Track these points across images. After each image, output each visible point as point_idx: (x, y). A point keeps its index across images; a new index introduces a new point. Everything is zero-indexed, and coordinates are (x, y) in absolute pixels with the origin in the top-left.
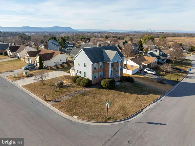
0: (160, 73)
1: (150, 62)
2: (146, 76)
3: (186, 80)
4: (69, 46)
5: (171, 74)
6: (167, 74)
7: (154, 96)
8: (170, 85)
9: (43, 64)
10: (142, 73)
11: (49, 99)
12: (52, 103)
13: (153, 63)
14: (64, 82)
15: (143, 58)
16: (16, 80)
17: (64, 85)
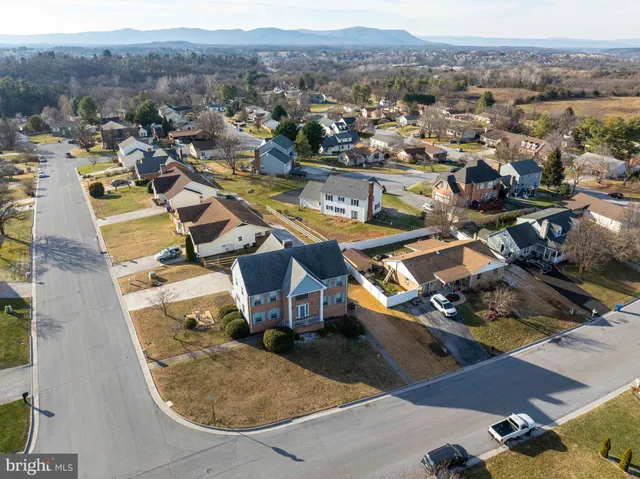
0: (477, 314)
1: (467, 272)
2: (422, 319)
3: (539, 349)
4: (339, 141)
5: (511, 321)
6: (493, 321)
7: (363, 389)
8: (454, 362)
9: (196, 251)
10: (422, 306)
11: (154, 356)
12: (154, 365)
13: (479, 276)
14: (203, 316)
15: (453, 257)
16: (129, 291)
17: (201, 323)
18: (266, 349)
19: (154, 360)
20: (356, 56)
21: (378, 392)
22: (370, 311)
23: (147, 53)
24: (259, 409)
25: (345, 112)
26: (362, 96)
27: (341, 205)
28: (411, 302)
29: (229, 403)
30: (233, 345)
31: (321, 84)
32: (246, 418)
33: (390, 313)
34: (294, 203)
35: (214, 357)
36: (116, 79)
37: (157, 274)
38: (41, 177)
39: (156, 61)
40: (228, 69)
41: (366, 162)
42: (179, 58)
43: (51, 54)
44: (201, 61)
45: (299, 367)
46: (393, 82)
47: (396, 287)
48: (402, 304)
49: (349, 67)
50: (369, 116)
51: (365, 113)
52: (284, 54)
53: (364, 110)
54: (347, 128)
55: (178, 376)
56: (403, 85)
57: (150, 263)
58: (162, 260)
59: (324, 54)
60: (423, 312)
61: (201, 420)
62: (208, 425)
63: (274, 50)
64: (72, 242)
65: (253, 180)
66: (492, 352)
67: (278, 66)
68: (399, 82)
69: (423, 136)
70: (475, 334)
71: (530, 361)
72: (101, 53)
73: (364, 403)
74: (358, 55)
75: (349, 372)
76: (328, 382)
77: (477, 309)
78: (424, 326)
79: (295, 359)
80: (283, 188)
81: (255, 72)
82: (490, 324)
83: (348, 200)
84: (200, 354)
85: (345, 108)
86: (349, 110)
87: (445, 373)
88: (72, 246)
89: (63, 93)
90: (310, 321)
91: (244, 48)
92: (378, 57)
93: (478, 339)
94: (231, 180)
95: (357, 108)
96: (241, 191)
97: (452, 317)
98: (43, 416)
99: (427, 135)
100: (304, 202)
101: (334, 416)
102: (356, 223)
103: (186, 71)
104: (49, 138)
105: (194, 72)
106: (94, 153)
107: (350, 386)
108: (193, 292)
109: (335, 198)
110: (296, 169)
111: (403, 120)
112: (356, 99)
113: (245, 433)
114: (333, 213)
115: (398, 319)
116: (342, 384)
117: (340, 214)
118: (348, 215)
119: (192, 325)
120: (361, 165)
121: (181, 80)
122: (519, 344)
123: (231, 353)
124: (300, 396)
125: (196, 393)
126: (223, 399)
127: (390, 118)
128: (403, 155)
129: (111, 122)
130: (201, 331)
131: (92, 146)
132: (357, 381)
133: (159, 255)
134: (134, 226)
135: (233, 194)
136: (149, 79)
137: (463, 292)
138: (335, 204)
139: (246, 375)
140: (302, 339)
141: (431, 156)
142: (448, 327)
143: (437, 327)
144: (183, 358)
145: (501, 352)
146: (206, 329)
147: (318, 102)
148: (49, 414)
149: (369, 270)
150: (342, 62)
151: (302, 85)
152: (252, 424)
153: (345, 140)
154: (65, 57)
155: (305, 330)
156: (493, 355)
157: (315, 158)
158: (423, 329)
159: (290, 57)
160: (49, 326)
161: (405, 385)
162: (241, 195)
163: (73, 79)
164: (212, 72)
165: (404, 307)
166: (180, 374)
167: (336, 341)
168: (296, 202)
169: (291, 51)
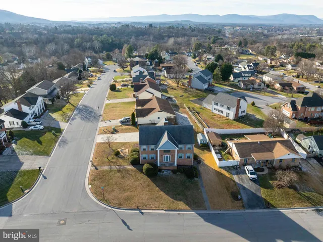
0: (270, 182)
1: (273, 156)
2: (236, 178)
3: (302, 212)
4: (243, 75)
5: (291, 191)
6: (279, 188)
7: (181, 205)
8: (241, 205)
9: (136, 120)
10: (239, 170)
11: (95, 164)
12: (93, 168)
13: (281, 161)
14: (124, 151)
15: (268, 147)
16: (101, 134)
17: (122, 154)
18: (143, 173)
19: (94, 166)
20: (278, 30)
21: (189, 209)
22: (208, 166)
23: (168, 26)
24: (125, 200)
25: (259, 60)
26: (271, 52)
27: (221, 109)
28: (233, 167)
29: (114, 194)
30: (130, 167)
31: (252, 44)
32: (118, 202)
33: (219, 170)
34: (200, 105)
35: (119, 171)
36: (151, 38)
37: (116, 128)
38: (98, 79)
39: (171, 30)
40: (205, 35)
41: (253, 88)
42: (183, 28)
43: (127, 26)
44: (193, 30)
45: (155, 186)
46: (293, 45)
47: (230, 157)
48: (228, 167)
49: (273, 36)
50: (271, 63)
51: (269, 61)
52: (238, 28)
53: (269, 60)
54: (253, 69)
55: (100, 176)
56: (299, 47)
57: (116, 123)
58: (121, 122)
59: (260, 29)
60: (237, 173)
61: (98, 197)
62: (100, 200)
63: (233, 26)
64: (91, 108)
65: (186, 90)
66: (268, 205)
67: (232, 34)
68: (297, 45)
69: (298, 77)
70: (263, 193)
71: (291, 218)
72: (148, 25)
73: (178, 212)
74: (281, 29)
75: (179, 195)
76: (166, 197)
77: (272, 179)
78: (234, 181)
79: (154, 181)
80: (199, 96)
81: (217, 37)
82: (277, 190)
83: (225, 106)
84: (114, 168)
85: (259, 58)
86: (261, 59)
87: (232, 210)
88: (90, 110)
89: (126, 43)
90: (170, 164)
91: (218, 25)
92: (293, 30)
93: (263, 196)
94: (175, 89)
95: (265, 58)
96: (177, 96)
97: (253, 180)
98: (43, 178)
99: (301, 77)
100: (205, 105)
101: (159, 214)
102: (228, 119)
103: (184, 35)
104: (111, 63)
105: (188, 36)
106: (125, 71)
107: (175, 201)
108: (127, 139)
109: (219, 104)
110: (210, 87)
111: (289, 67)
112: (267, 54)
113: (113, 209)
114: (217, 112)
115: (221, 174)
116: (172, 200)
117: (221, 114)
118: (224, 115)
119: (117, 154)
120: (250, 89)
121: (180, 40)
122: (290, 205)
123: (127, 171)
124: (147, 200)
125: (103, 185)
126: (113, 191)
127: (282, 65)
128: (277, 86)
129: (137, 58)
130: (120, 157)
131: (126, 68)
132: (180, 200)
133: (121, 120)
134: (119, 105)
135: (171, 96)
136: (166, 38)
137: (269, 168)
138: (219, 107)
139: (129, 182)
140: (163, 172)
141: (295, 88)
142: (249, 185)
143: (242, 184)
144: (106, 168)
145: (274, 207)
146: (122, 157)
147: (246, 54)
148: (45, 178)
149: (220, 145)
150: (269, 33)
151: (240, 44)
152: (119, 206)
153: (247, 75)
154: (133, 27)
155: (166, 168)
156: (269, 208)
157: (227, 83)
158: (232, 183)
159: (241, 29)
160: (64, 142)
161: (206, 209)
162: (175, 97)
163: (133, 37)
164: (196, 36)
165: (228, 169)
166: (101, 174)
167: (180, 177)
168: (201, 104)
169: (243, 26)
